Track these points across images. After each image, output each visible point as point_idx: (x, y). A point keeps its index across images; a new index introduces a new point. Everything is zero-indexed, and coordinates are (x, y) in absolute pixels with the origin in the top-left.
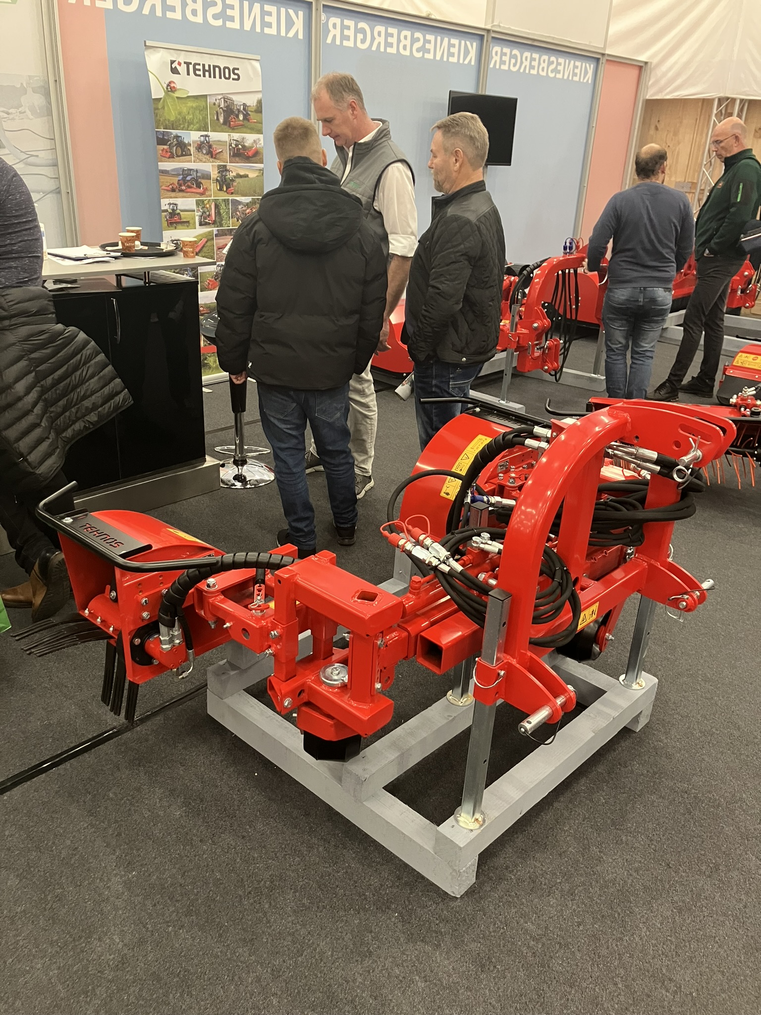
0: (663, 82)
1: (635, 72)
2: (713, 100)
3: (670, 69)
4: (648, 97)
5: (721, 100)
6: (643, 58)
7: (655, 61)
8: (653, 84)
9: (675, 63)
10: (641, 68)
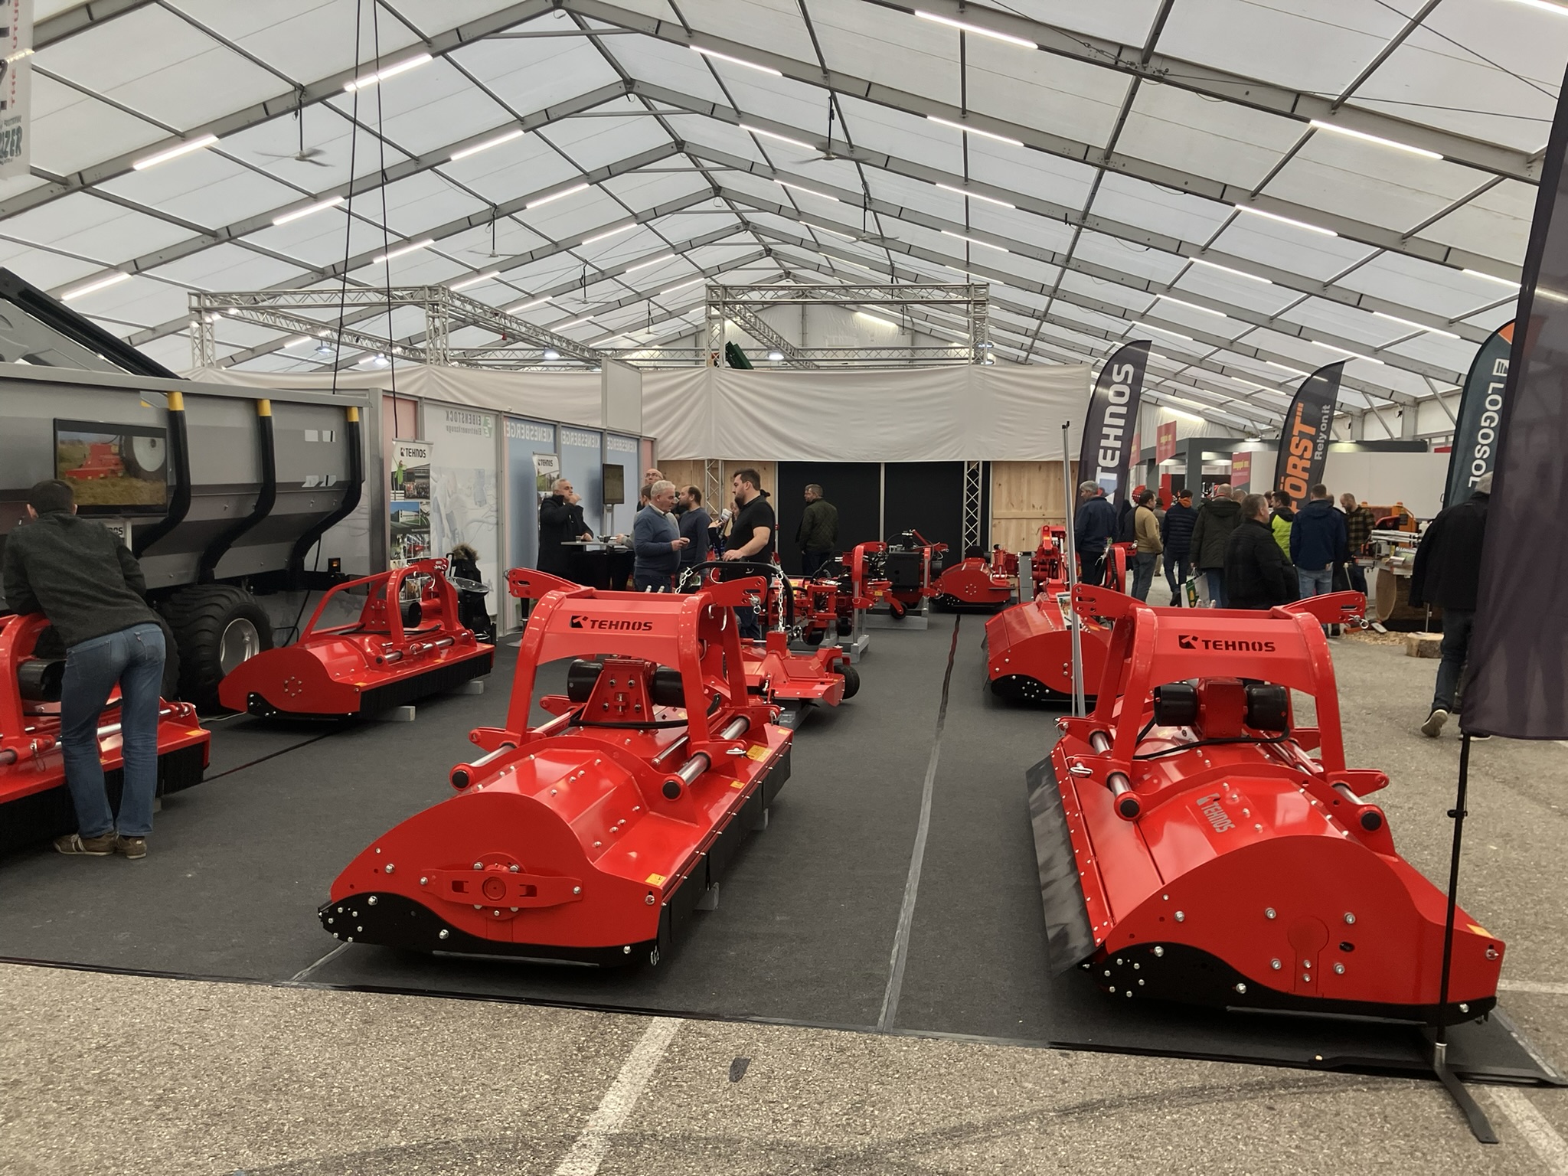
0: (668, 450)
1: (649, 444)
2: (704, 461)
3: (672, 442)
4: (659, 459)
5: (710, 461)
6: (651, 435)
7: (659, 438)
8: (661, 451)
9: (674, 439)
10: (653, 442)
